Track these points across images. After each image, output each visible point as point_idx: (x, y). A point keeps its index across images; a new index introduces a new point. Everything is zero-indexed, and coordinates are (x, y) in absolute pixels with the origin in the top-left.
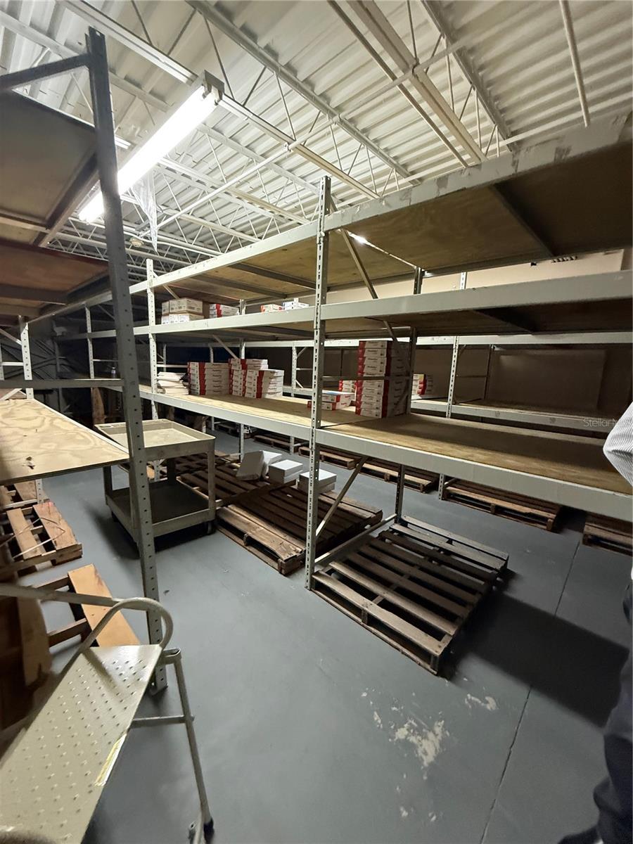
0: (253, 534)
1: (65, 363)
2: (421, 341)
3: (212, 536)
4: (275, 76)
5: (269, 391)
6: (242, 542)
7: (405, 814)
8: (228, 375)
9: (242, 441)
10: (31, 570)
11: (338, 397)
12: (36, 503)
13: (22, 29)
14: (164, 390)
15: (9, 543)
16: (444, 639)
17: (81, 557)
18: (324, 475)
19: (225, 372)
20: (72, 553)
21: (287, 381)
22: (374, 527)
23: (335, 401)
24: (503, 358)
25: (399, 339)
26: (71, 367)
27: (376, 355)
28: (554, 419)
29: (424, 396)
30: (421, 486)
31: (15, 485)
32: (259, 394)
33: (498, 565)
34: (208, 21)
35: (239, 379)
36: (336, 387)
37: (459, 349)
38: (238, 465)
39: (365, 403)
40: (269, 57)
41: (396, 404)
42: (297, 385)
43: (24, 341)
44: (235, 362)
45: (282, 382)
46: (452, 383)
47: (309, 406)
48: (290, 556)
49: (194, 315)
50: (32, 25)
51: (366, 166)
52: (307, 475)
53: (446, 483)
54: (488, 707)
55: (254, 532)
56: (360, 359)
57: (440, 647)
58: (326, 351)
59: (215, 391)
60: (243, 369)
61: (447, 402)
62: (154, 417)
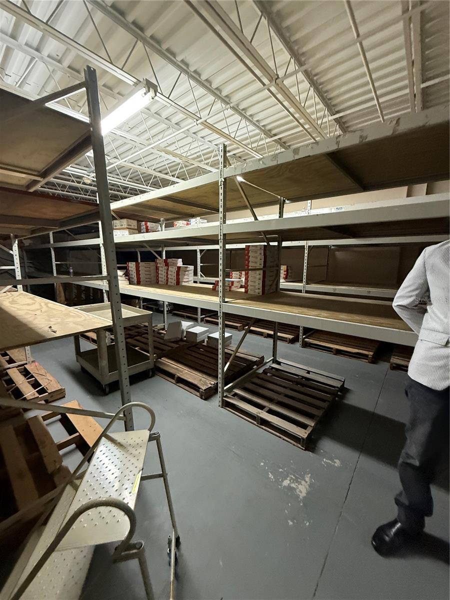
0: (181, 375)
1: (31, 265)
3: (152, 379)
4: (187, 77)
5: (185, 280)
6: (174, 381)
7: (291, 523)
8: (155, 270)
9: (166, 315)
11: (233, 282)
12: (26, 364)
13: (20, 47)
15: (11, 392)
16: (308, 429)
17: (64, 397)
18: (227, 335)
19: (153, 269)
20: (59, 394)
21: (195, 274)
22: (258, 367)
23: (231, 285)
24: (337, 253)
25: (271, 244)
26: (35, 268)
27: (257, 254)
28: (370, 291)
29: (288, 280)
30: (288, 340)
31: (8, 352)
32: (178, 282)
33: (339, 384)
34: (146, 47)
35: (163, 273)
37: (308, 249)
38: (164, 332)
39: (251, 286)
40: (183, 67)
41: (271, 285)
42: (201, 276)
43: (15, 251)
44: (160, 261)
46: (305, 271)
47: (215, 289)
48: (207, 387)
49: (132, 231)
50: (26, 44)
51: (245, 130)
53: (304, 336)
54: (336, 465)
56: (247, 257)
57: (306, 433)
59: (146, 281)
60: (165, 266)
61: (302, 283)
62: (105, 301)
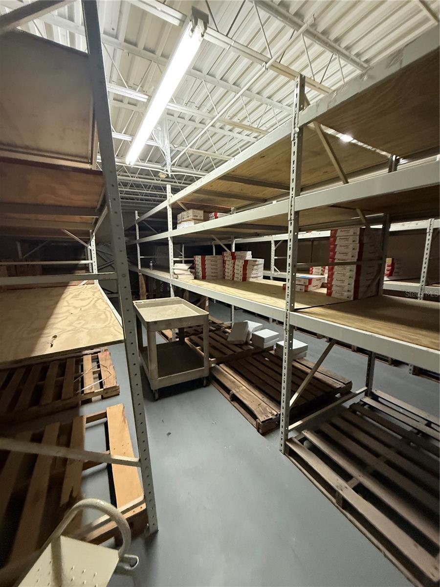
0: (237, 392)
2: (395, 227)
3: (207, 389)
4: (254, 7)
5: (252, 276)
6: (229, 397)
8: (222, 264)
10: (88, 401)
11: (310, 280)
12: (100, 352)
14: (178, 276)
17: (119, 395)
18: (297, 344)
19: (220, 262)
20: (114, 391)
21: (267, 267)
23: (307, 284)
25: (372, 227)
27: (348, 242)
29: (393, 278)
30: (390, 359)
32: (245, 278)
35: (230, 267)
36: (307, 271)
37: (433, 233)
38: (229, 331)
39: (337, 286)
41: (369, 286)
42: (275, 270)
43: (93, 246)
44: (227, 254)
45: (263, 268)
47: (284, 288)
48: (266, 418)
49: (197, 220)
52: (282, 343)
55: (238, 390)
58: (299, 242)
59: (212, 276)
60: (232, 259)
61: (419, 283)
62: (171, 295)
